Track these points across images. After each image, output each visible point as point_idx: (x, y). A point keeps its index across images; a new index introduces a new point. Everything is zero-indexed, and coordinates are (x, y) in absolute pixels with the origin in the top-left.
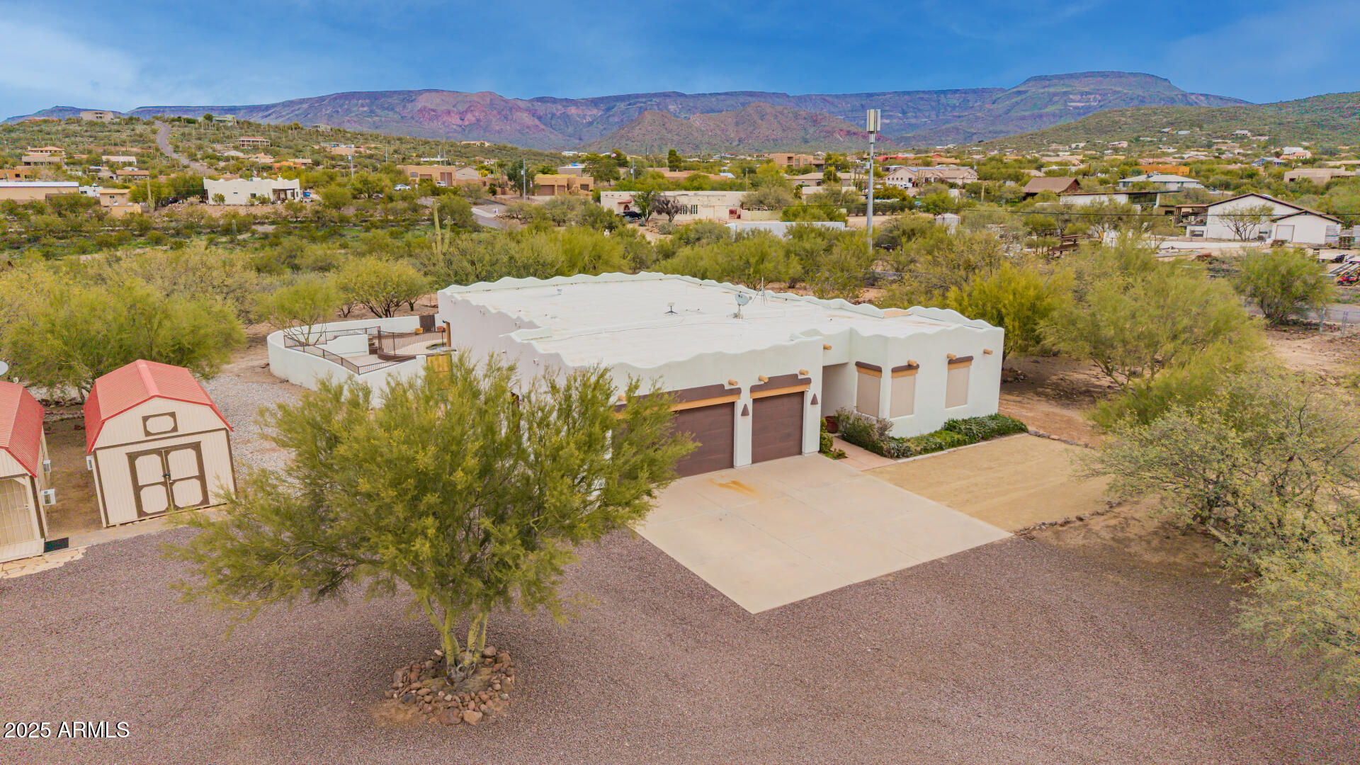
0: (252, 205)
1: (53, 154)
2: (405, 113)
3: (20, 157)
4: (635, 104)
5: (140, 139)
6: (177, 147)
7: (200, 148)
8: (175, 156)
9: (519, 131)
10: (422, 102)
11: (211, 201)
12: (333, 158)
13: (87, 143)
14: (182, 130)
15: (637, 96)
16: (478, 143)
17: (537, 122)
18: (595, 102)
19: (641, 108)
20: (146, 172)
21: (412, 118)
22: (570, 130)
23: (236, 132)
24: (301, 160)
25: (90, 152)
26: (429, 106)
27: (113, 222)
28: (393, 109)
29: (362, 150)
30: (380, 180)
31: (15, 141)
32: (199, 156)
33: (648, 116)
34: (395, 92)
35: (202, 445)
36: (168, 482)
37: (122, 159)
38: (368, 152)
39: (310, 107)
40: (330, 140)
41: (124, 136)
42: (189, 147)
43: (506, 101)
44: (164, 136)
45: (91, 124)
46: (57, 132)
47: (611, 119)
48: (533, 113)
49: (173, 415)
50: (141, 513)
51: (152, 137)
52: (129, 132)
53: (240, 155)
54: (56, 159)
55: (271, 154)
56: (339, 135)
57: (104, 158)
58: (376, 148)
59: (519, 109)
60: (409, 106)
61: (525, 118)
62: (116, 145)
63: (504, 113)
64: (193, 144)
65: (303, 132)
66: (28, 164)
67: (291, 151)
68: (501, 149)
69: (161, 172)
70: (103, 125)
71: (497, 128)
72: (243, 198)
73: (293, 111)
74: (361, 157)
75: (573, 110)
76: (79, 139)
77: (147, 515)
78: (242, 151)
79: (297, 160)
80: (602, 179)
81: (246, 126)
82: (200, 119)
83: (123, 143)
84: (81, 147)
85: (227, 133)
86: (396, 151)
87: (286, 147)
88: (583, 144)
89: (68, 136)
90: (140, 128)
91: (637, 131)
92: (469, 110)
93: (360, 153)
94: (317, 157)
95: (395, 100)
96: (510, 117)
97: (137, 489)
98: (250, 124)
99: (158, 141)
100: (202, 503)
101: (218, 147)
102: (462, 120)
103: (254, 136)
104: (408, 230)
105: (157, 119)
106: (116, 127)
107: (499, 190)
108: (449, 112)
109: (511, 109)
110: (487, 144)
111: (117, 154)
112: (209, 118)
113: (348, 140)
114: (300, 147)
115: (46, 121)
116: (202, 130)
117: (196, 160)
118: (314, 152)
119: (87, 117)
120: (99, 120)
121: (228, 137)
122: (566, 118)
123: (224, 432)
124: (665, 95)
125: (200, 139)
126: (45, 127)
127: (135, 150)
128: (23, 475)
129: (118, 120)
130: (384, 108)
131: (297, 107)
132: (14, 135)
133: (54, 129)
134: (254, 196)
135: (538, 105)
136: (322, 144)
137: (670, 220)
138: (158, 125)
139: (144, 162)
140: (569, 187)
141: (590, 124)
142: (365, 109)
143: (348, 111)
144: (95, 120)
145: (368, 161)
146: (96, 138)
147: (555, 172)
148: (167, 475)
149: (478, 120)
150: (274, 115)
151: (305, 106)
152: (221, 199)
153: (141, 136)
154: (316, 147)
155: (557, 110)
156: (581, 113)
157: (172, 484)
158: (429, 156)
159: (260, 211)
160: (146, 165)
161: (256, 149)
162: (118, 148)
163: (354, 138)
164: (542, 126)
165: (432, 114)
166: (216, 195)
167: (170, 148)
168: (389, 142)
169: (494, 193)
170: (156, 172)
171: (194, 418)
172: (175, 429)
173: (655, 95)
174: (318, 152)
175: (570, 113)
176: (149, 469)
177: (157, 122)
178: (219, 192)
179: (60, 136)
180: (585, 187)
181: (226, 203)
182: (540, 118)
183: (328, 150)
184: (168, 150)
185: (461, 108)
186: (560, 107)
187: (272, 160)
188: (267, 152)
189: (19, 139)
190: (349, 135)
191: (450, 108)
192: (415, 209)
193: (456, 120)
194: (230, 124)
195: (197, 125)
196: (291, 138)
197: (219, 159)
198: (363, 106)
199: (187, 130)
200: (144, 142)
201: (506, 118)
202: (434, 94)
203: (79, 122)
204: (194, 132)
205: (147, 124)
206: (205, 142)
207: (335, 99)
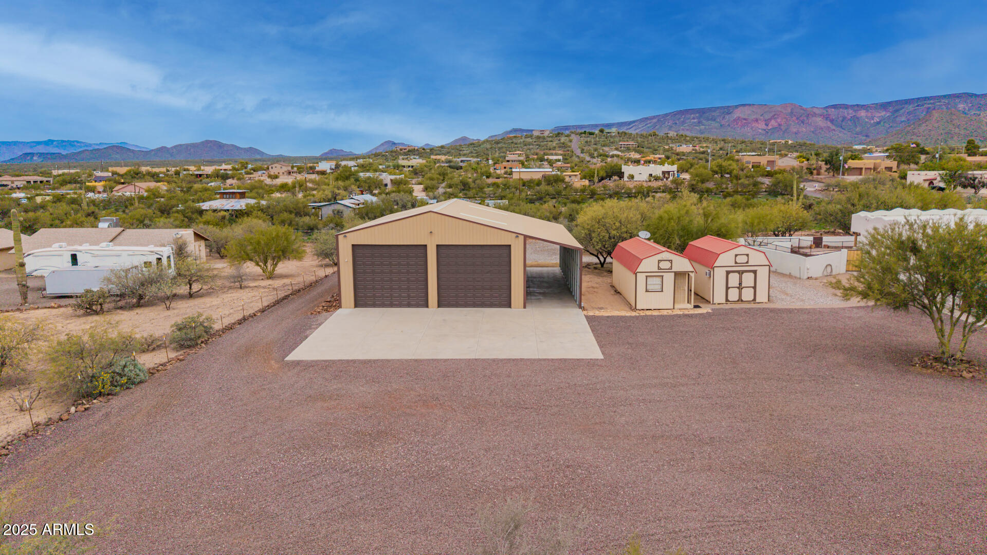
0: (650, 181)
1: (520, 155)
2: (723, 122)
3: (505, 157)
4: (923, 105)
5: (563, 146)
6: (583, 150)
7: (596, 150)
8: (582, 155)
9: (813, 132)
10: (737, 114)
11: (626, 178)
12: (677, 154)
13: (535, 149)
14: (586, 139)
15: (925, 99)
16: (783, 142)
17: (829, 124)
18: (884, 106)
19: (928, 108)
20: (569, 165)
21: (729, 125)
22: (858, 129)
23: (617, 139)
24: (658, 156)
25: (537, 154)
26: (742, 116)
27: (576, 191)
28: (714, 120)
29: (697, 148)
30: (730, 165)
31: (500, 148)
32: (595, 155)
33: (936, 115)
34: (718, 108)
35: (758, 272)
36: (740, 287)
37: (555, 157)
38: (702, 149)
39: (658, 121)
40: (676, 142)
41: (554, 144)
42: (590, 150)
43: (805, 110)
44: (576, 143)
45: (538, 137)
46: (520, 143)
47: (898, 119)
48: (827, 117)
49: (747, 255)
50: (727, 300)
51: (569, 144)
52: (557, 142)
53: (619, 153)
54: (522, 158)
55: (638, 152)
56: (681, 139)
57: (546, 157)
58: (706, 147)
59: (815, 115)
60: (727, 117)
61: (820, 121)
62: (550, 149)
63: (801, 119)
64: (591, 148)
65: (658, 137)
66: (508, 161)
67: (651, 150)
68: (801, 145)
69: (576, 165)
70: (544, 138)
71: (795, 130)
72: (645, 177)
73: (646, 125)
74: (696, 153)
75: (863, 113)
76: (531, 147)
77: (729, 301)
78: (620, 151)
79: (656, 156)
80: (903, 162)
81: (622, 135)
82: (597, 132)
83: (554, 148)
84: (532, 151)
85: (612, 140)
86: (721, 149)
87: (647, 148)
88: (868, 140)
89: (526, 145)
90: (563, 139)
91: (923, 127)
92: (773, 118)
93: (696, 150)
94: (667, 153)
95: (716, 114)
96: (807, 122)
97: (727, 288)
98: (625, 133)
99: (572, 146)
100: (753, 301)
101: (606, 149)
102: (767, 125)
103: (627, 141)
104: (753, 197)
105: (572, 133)
106: (550, 139)
107: (815, 172)
108: (757, 120)
109: (808, 116)
110: (790, 142)
111: (552, 154)
112: (602, 131)
113: (687, 142)
114: (656, 147)
115: (515, 137)
116: (597, 139)
117: (594, 158)
118: (665, 150)
119: (536, 134)
120: (542, 135)
121: (612, 143)
122: (855, 120)
123: (768, 267)
124: (958, 96)
125: (595, 144)
126: (514, 141)
127: (560, 152)
128: (692, 272)
129: (551, 135)
130: (708, 120)
131: (649, 122)
132: (499, 145)
133: (519, 141)
134: (651, 175)
135: (832, 112)
136: (671, 146)
137: (976, 193)
138: (573, 137)
139: (566, 159)
140: (875, 169)
141: (879, 123)
142: (695, 121)
143: (684, 122)
144: (540, 135)
145: (702, 156)
146: (539, 145)
147: (861, 159)
148: (740, 284)
149: (780, 125)
150: (634, 128)
151: (655, 120)
152: (631, 177)
153: (563, 144)
154: (667, 147)
155: (848, 114)
156: (869, 114)
157: (742, 289)
158: (745, 151)
159: (655, 184)
160: (567, 161)
161: (628, 149)
162: (551, 152)
163: (692, 140)
164: (833, 127)
165: (745, 122)
166: (630, 175)
167: (579, 151)
168: (716, 142)
169: (811, 173)
170: (573, 165)
171: (756, 258)
172: (747, 262)
173: (944, 97)
174: (668, 150)
175: (858, 116)
176: (734, 279)
177: (572, 135)
178: (631, 173)
179: (522, 145)
180: (889, 169)
181: (635, 179)
182: (832, 121)
183: (674, 149)
184: (578, 152)
185: (767, 117)
186: (851, 111)
187: (640, 156)
188: (636, 151)
189: (502, 148)
190: (688, 138)
191: (758, 116)
192: (755, 184)
193: (762, 125)
194: (613, 134)
195: (595, 136)
196: (650, 141)
197: (607, 156)
198: (694, 119)
199: (589, 139)
200: (565, 147)
201: (803, 122)
202: (746, 108)
203: (531, 136)
204: (593, 141)
205: (568, 136)
206: (599, 146)
207: (675, 115)
